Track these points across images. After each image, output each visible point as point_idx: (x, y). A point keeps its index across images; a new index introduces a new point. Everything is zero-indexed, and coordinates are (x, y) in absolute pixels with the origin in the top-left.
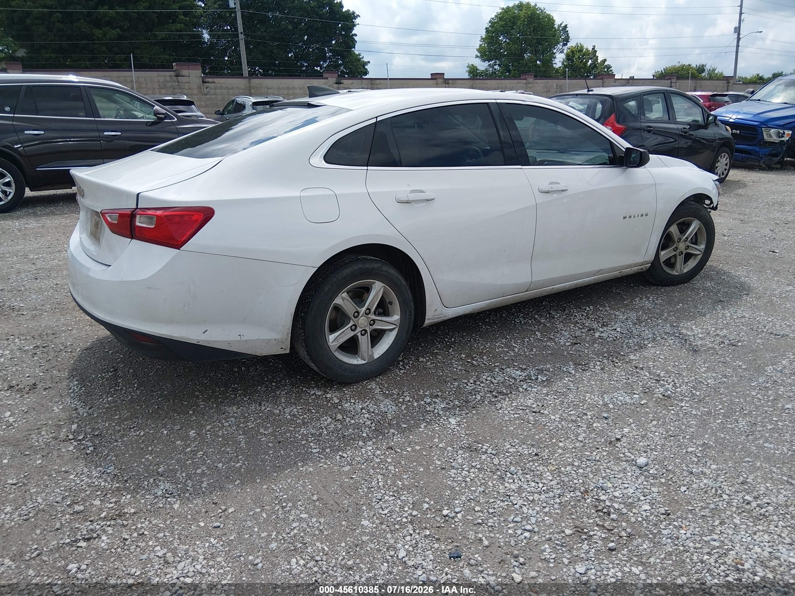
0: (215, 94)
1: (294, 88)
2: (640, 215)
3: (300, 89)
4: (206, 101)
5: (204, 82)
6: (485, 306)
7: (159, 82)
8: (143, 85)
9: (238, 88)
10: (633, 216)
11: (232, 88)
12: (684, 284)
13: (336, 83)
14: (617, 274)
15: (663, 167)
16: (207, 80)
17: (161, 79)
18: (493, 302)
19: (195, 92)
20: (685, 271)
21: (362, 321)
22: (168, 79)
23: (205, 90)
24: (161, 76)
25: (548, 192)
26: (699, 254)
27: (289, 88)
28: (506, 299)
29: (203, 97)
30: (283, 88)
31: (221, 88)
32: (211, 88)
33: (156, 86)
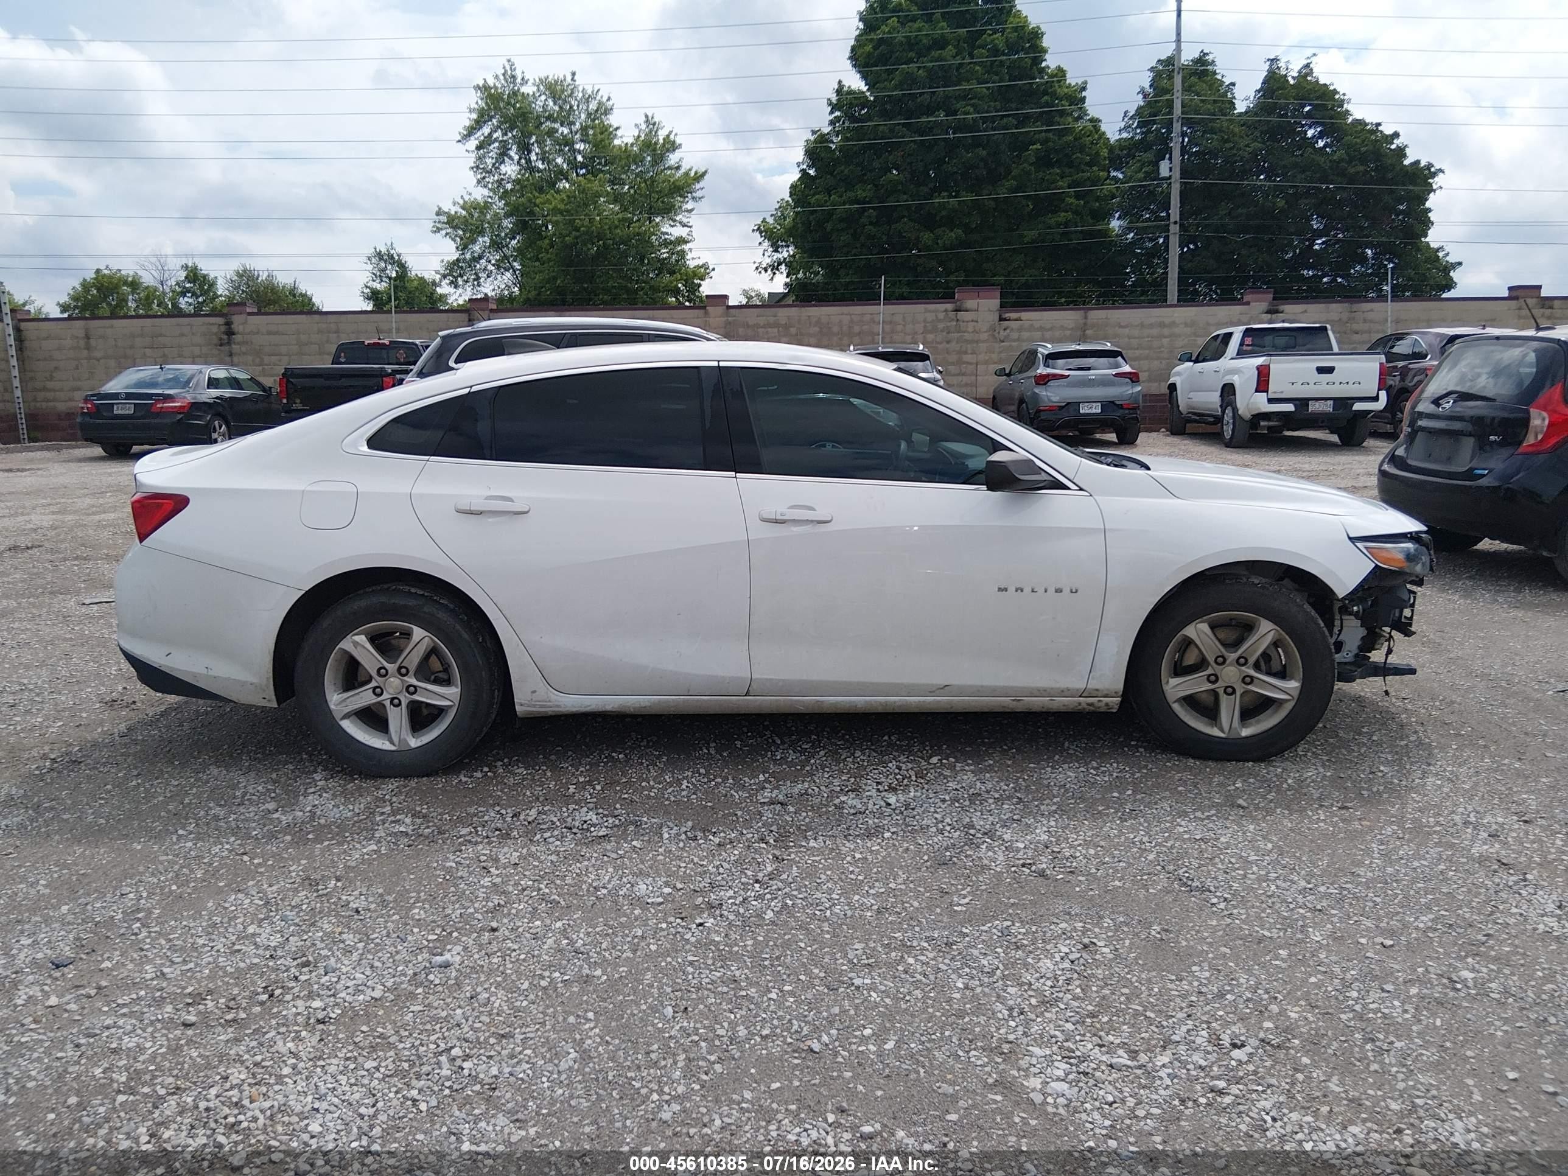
0: (1018, 340)
1: (1173, 324)
2: (1052, 590)
3: (1186, 325)
4: (1001, 352)
5: (1001, 319)
6: (647, 704)
7: (925, 321)
8: (899, 328)
9: (1063, 328)
10: (1027, 590)
11: (1051, 329)
12: (1244, 760)
13: (1267, 313)
14: (1005, 702)
15: (1166, 497)
16: (1007, 315)
17: (930, 317)
18: (667, 701)
19: (984, 336)
20: (1245, 733)
21: (394, 683)
22: (941, 316)
23: (1002, 333)
24: (930, 311)
25: (776, 521)
26: (1287, 701)
27: (1162, 325)
28: (698, 701)
29: (997, 345)
30: (1151, 326)
31: (1031, 328)
32: (1012, 330)
33: (919, 328)
